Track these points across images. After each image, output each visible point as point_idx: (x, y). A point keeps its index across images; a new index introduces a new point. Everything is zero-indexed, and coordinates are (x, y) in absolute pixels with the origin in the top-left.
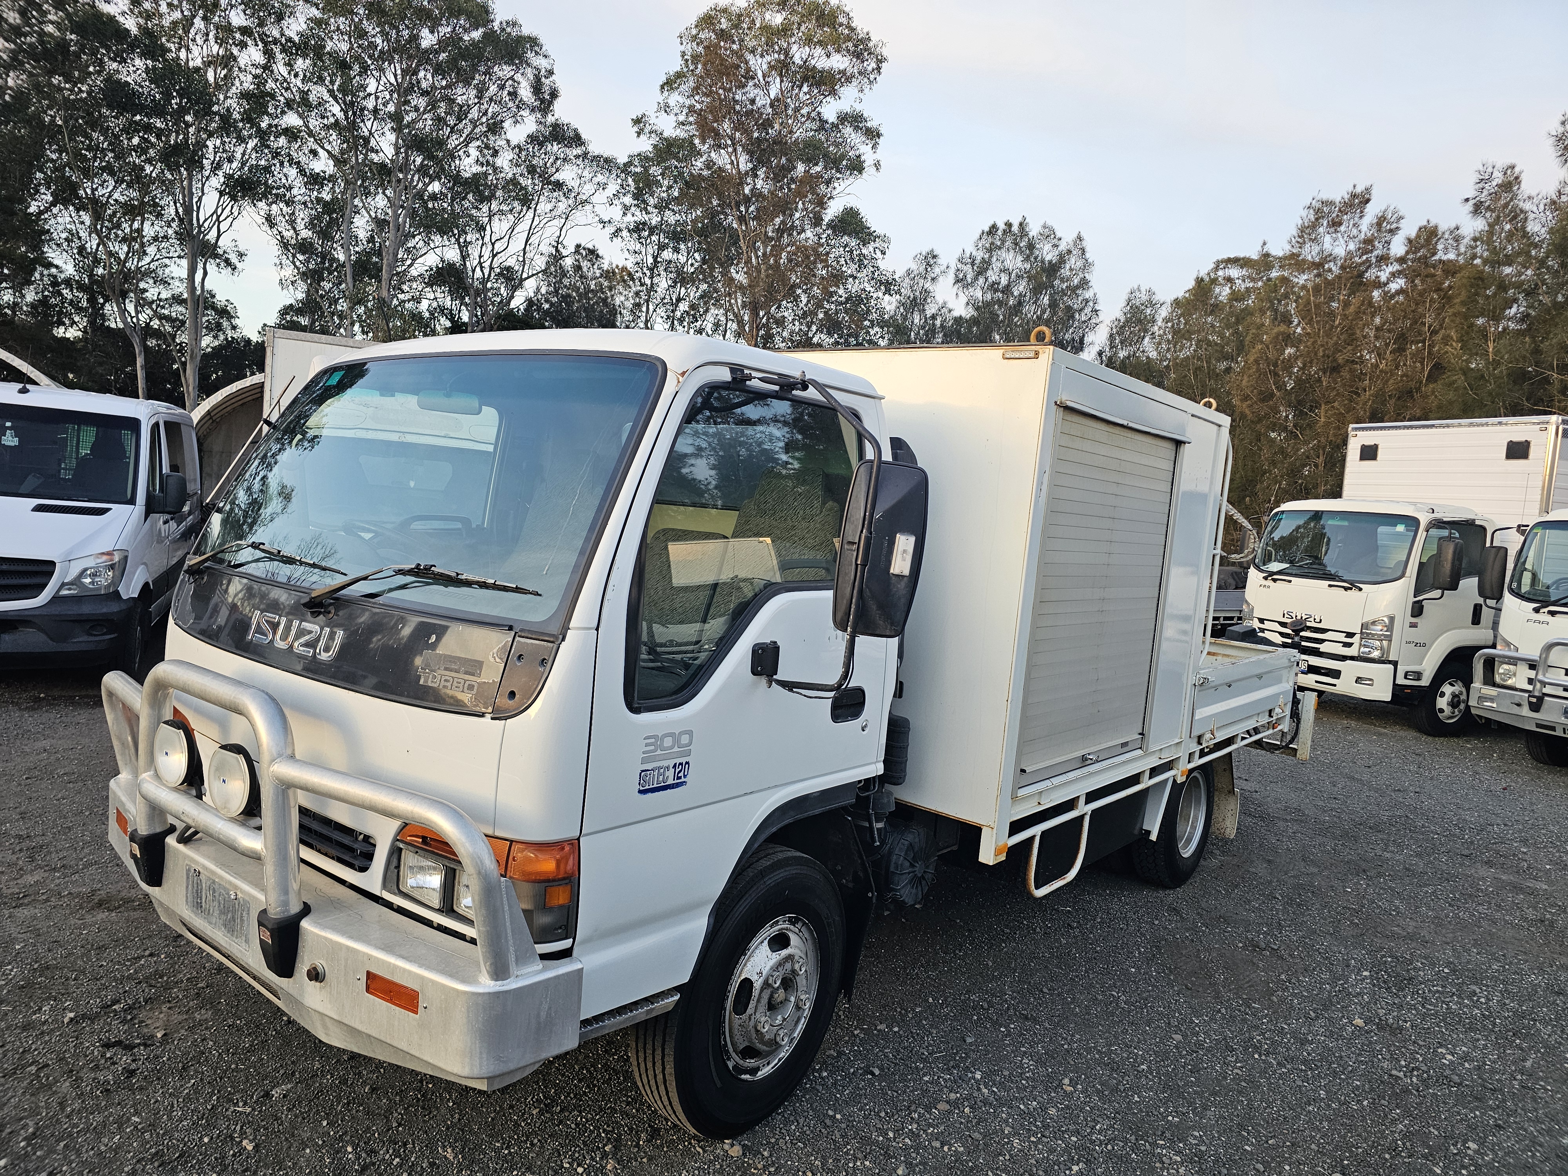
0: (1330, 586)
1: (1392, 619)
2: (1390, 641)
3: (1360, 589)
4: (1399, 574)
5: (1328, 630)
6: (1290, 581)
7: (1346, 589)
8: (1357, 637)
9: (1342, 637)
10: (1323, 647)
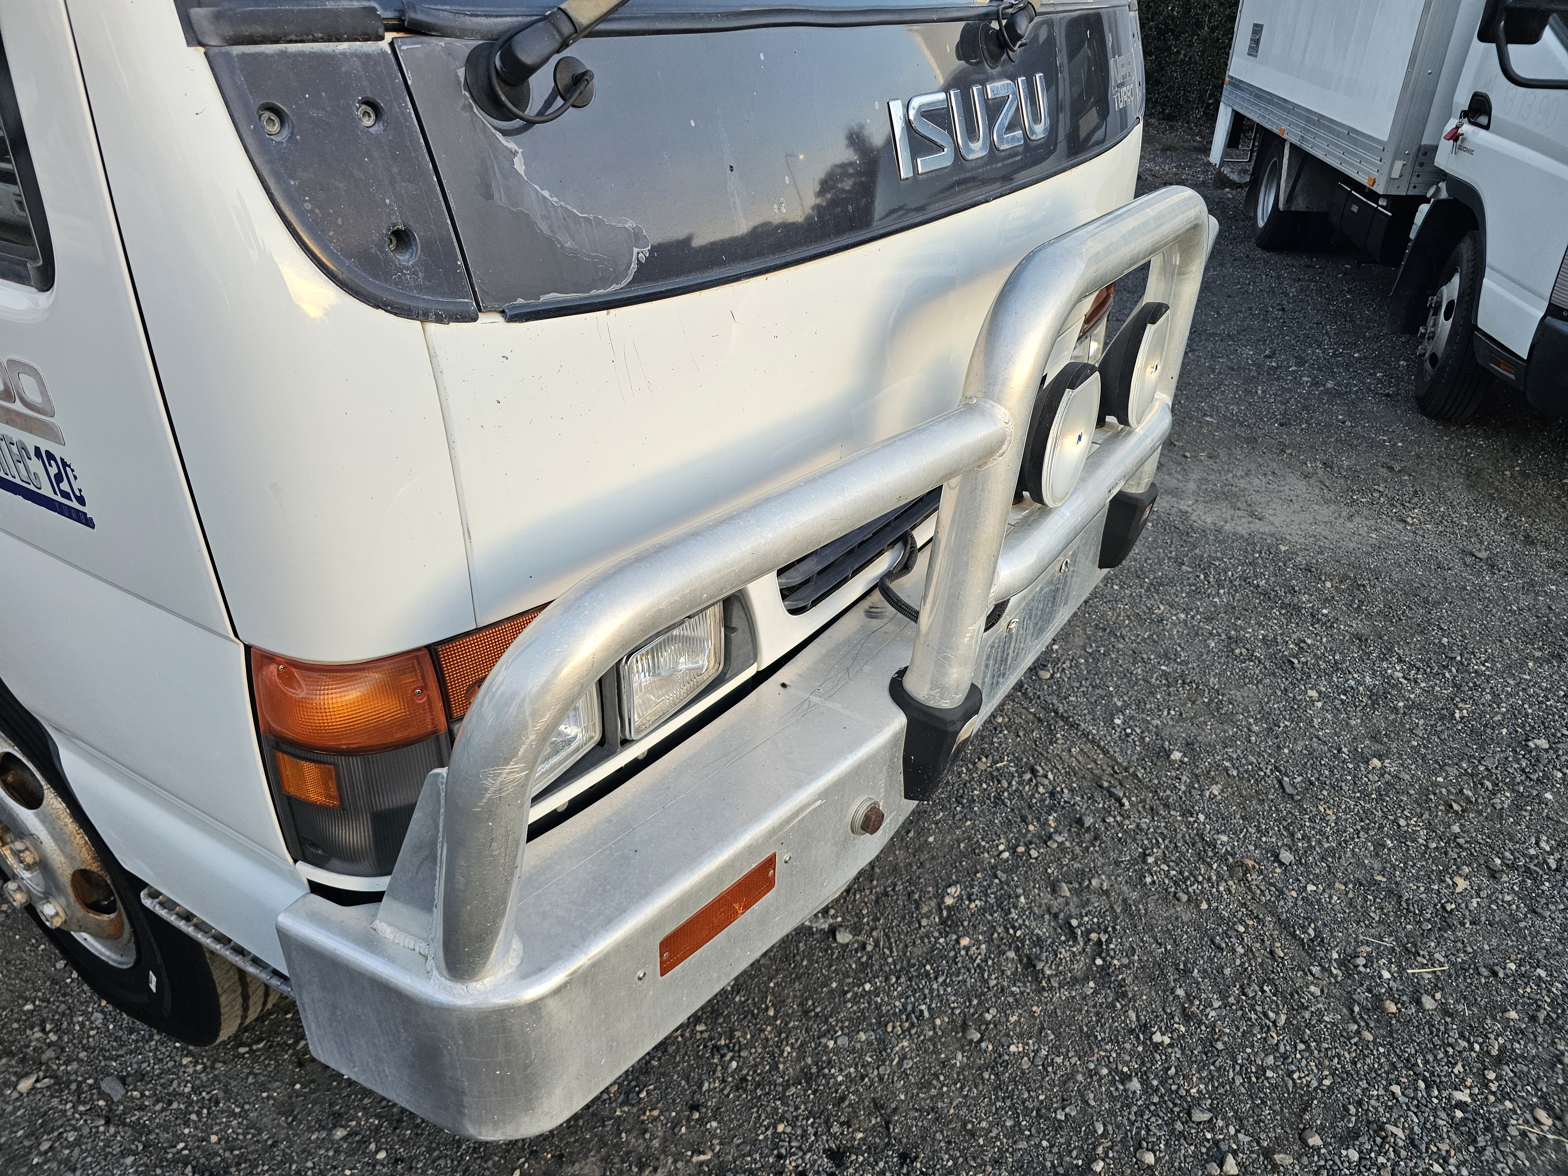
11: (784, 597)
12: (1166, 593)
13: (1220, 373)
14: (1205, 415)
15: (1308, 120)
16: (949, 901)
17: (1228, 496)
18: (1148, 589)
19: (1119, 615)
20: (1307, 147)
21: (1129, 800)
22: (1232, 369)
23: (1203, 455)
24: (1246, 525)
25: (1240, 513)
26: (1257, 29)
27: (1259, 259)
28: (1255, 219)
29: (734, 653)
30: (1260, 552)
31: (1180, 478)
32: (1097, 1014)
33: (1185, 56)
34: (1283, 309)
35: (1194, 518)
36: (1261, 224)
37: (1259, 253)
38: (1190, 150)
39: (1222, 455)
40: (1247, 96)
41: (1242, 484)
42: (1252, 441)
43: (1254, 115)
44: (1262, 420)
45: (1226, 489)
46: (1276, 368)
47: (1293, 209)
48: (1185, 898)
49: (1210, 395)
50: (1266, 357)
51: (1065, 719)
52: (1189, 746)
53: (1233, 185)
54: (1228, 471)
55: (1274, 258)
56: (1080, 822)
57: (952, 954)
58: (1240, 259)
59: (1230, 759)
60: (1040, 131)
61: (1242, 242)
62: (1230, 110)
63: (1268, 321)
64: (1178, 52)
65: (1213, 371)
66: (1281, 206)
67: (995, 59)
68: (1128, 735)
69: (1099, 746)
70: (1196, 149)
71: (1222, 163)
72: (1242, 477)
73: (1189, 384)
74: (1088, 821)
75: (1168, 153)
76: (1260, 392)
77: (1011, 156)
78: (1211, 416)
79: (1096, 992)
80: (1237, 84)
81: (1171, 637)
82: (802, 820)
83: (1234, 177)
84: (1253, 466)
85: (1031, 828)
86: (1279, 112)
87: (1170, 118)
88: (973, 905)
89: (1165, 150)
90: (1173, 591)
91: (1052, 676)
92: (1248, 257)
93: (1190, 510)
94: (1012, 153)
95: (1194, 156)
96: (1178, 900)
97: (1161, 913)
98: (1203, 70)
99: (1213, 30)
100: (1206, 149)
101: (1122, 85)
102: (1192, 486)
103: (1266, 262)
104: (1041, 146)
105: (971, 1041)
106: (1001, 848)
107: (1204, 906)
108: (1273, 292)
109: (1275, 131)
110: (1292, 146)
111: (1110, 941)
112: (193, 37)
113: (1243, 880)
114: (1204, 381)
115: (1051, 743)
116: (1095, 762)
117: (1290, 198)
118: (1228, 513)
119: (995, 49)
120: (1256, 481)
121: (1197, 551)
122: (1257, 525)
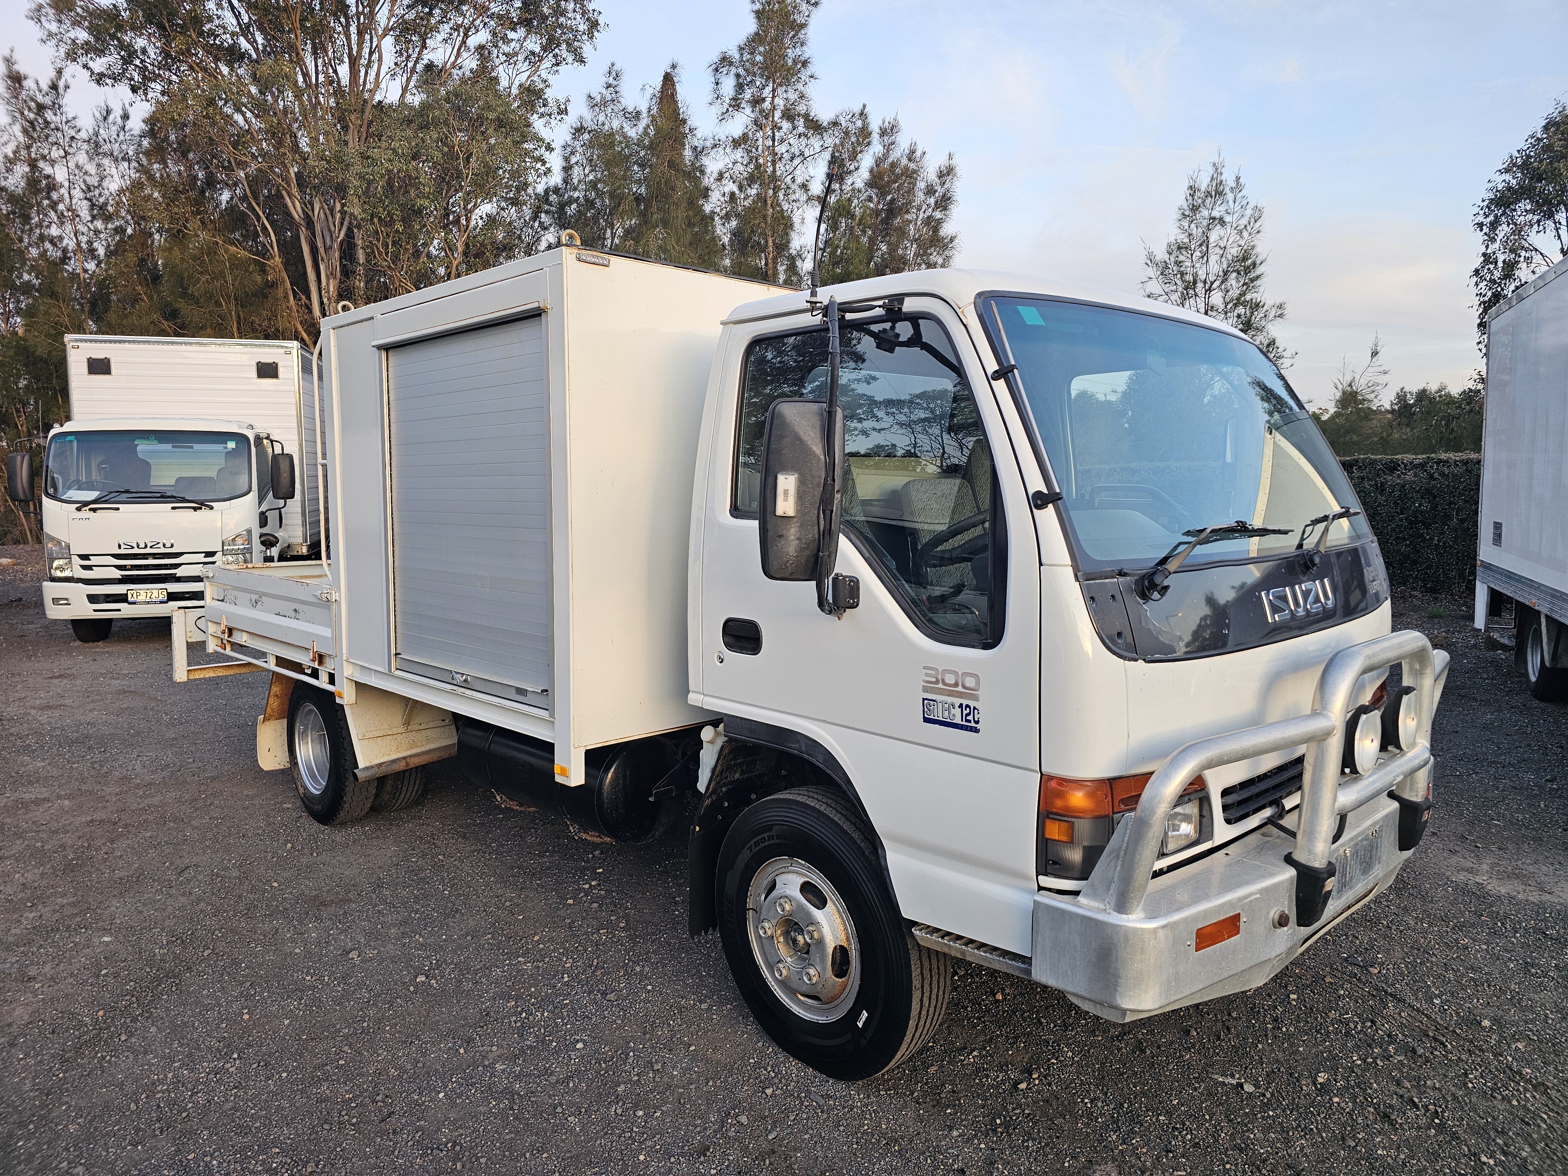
0: (173, 508)
1: (249, 532)
2: (251, 553)
3: (212, 508)
4: (246, 488)
5: (182, 554)
6: (118, 509)
7: (195, 509)
8: (219, 554)
9: (201, 558)
10: (179, 572)
11: (1224, 811)
12: (1469, 931)
13: (1503, 790)
14: (1492, 819)
15: (1554, 596)
16: (1321, 1080)
17: (1517, 875)
18: (1453, 928)
19: (1430, 942)
20: (1556, 617)
21: (1451, 1044)
22: (1516, 788)
23: (1493, 848)
24: (1537, 897)
25: (1531, 888)
26: (1498, 526)
27: (1536, 708)
28: (1526, 674)
29: (1203, 830)
30: (1551, 914)
31: (1475, 861)
32: (1439, 1145)
33: (1439, 541)
34: (1562, 747)
35: (1489, 887)
36: (1533, 679)
37: (1535, 703)
38: (1457, 618)
39: (1510, 848)
40: (1498, 576)
41: (1531, 869)
42: (1538, 839)
43: (1507, 590)
44: (1546, 826)
45: (1517, 871)
46: (1557, 790)
47: (1559, 666)
48: (1500, 1097)
49: (1495, 805)
50: (1547, 781)
51: (1393, 996)
52: (1495, 1020)
53: (1504, 647)
54: (1518, 859)
55: (1550, 707)
56: (1414, 1051)
57: (1328, 1105)
58: (1518, 707)
59: (1531, 1030)
60: (1330, 604)
61: (1517, 694)
62: (1485, 587)
63: (1548, 755)
64: (1431, 539)
65: (1497, 789)
66: (1547, 664)
67: (1304, 574)
68: (1446, 1010)
69: (1423, 1013)
70: (1464, 618)
71: (1487, 629)
72: (1531, 864)
73: (1476, 797)
74: (1420, 1051)
75: (1436, 620)
76: (1542, 806)
77: (1317, 615)
78: (1498, 821)
79: (1435, 1135)
80: (1488, 567)
81: (1476, 958)
82: (1251, 901)
83: (1505, 641)
84: (1541, 858)
85: (1376, 1051)
86: (1527, 589)
87: (1433, 591)
88: (1338, 1084)
89: (1431, 617)
90: (1475, 931)
91: (1380, 972)
92: (1524, 705)
93: (1485, 883)
94: (1317, 614)
95: (1462, 623)
96: (1495, 1098)
97: (1482, 1105)
98: (1457, 553)
99: (1462, 521)
100: (1472, 618)
101: (1374, 581)
102: (1485, 867)
103: (1543, 711)
104: (1331, 610)
105: (1350, 1146)
106: (1355, 1058)
107: (1515, 1103)
108: (1552, 734)
109: (1527, 603)
110: (1547, 616)
111: (1443, 1112)
112: (1077, 579)
113: (1545, 1093)
114: (1489, 795)
115: (1384, 1008)
116: (1421, 1022)
117: (1554, 657)
118: (1521, 888)
119: (1304, 570)
120: (1544, 868)
121: (1494, 909)
122: (1546, 897)
